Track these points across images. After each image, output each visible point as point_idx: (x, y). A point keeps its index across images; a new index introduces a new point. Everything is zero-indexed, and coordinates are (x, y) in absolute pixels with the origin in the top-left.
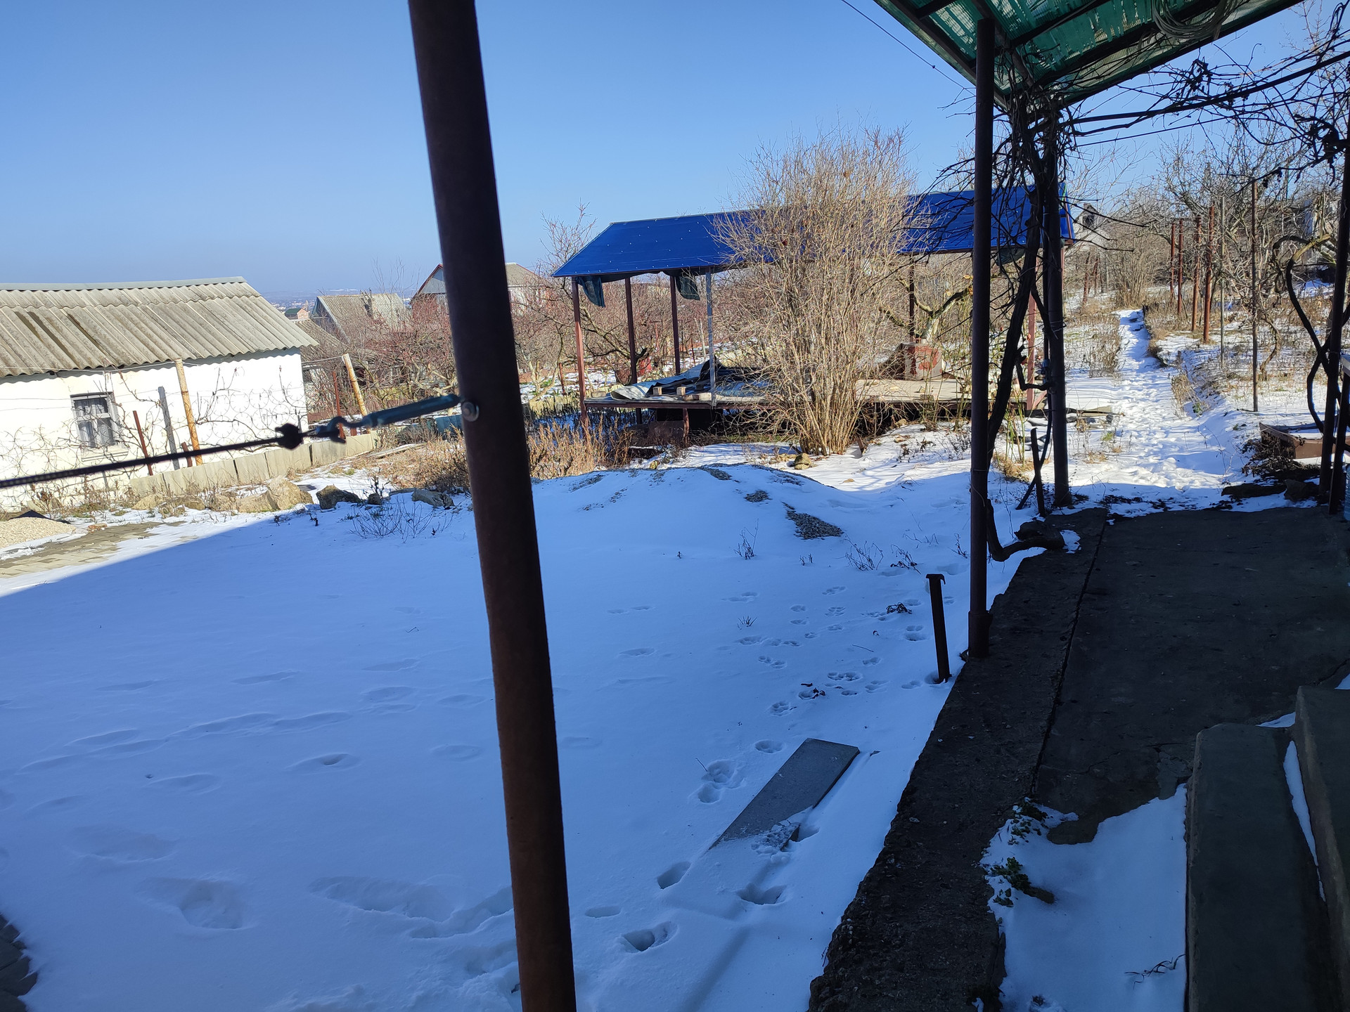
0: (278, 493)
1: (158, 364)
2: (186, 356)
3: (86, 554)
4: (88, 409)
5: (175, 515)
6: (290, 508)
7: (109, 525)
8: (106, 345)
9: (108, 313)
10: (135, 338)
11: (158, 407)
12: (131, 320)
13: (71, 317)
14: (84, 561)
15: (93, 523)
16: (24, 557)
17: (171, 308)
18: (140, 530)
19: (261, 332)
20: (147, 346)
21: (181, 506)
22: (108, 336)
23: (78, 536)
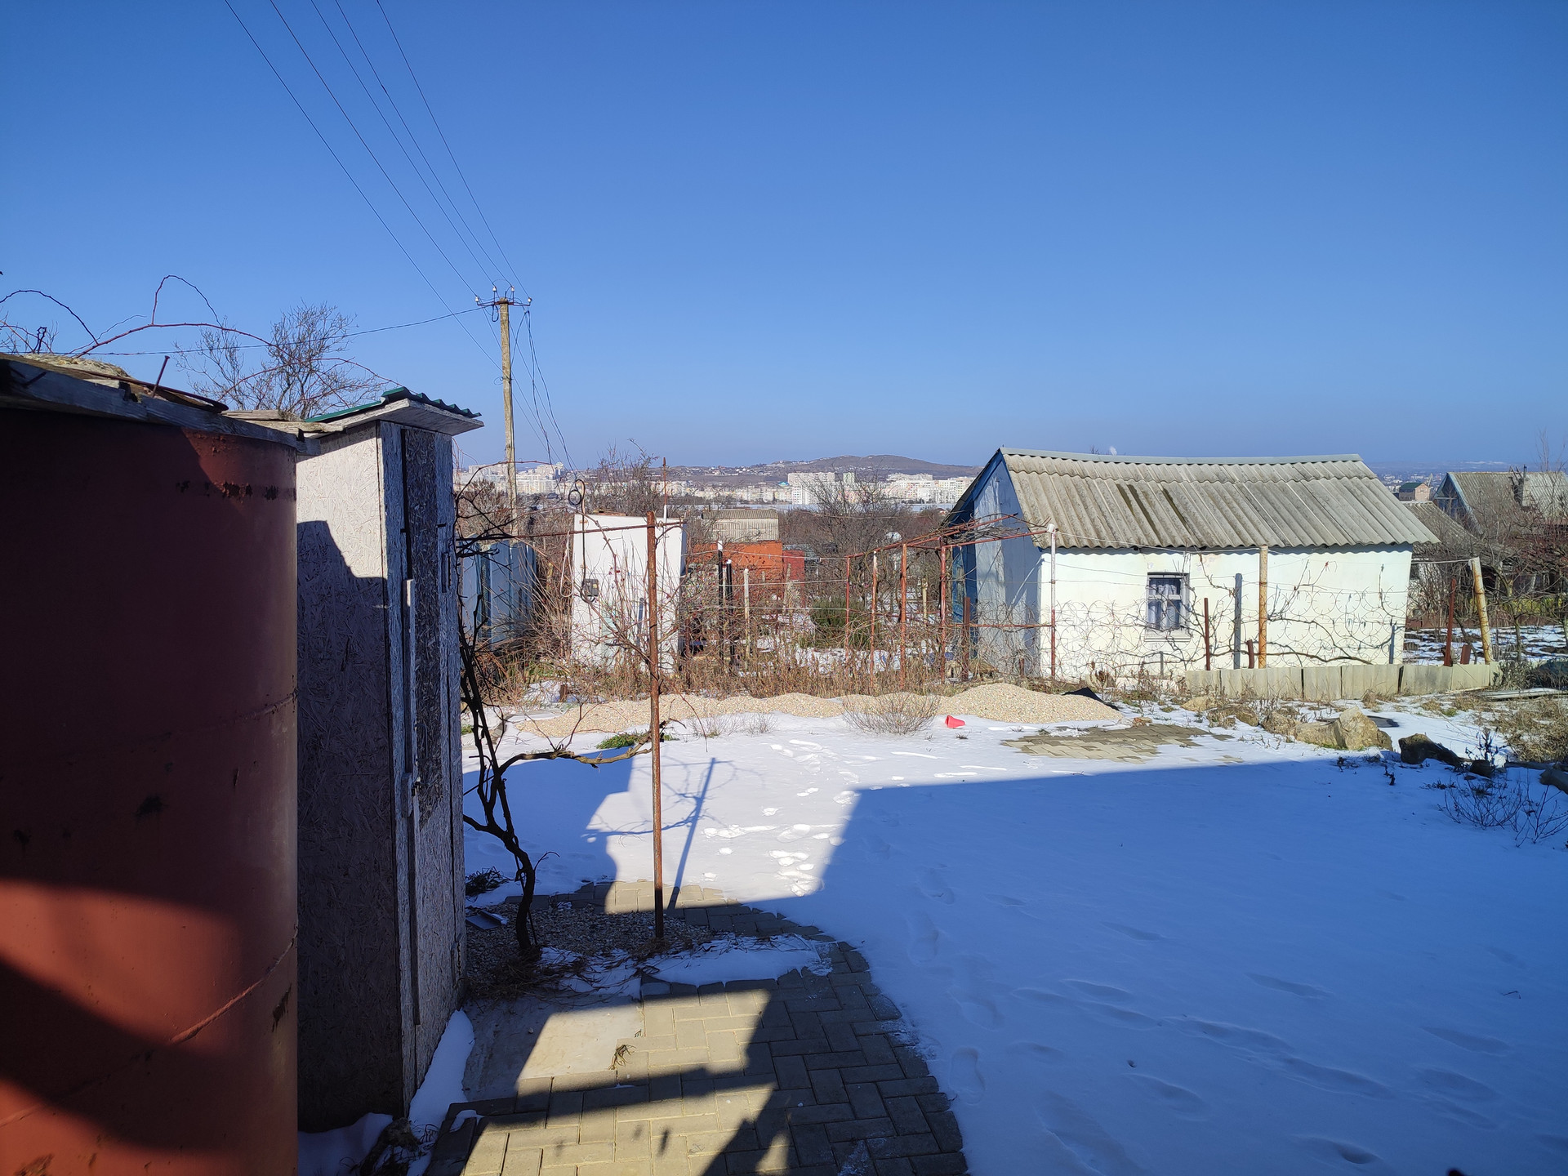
0: (1349, 728)
1: (1241, 549)
2: (1274, 542)
3: (1126, 751)
4: (1161, 588)
5: (1223, 726)
6: (1361, 750)
7: (1155, 722)
8: (1192, 523)
9: (1202, 489)
10: (1224, 518)
11: (1232, 596)
12: (1224, 498)
13: (1166, 492)
14: (1122, 758)
15: (1139, 715)
16: (1070, 738)
17: (1269, 488)
18: (1184, 735)
19: (1367, 521)
20: (1234, 527)
21: (1232, 716)
22: (1197, 515)
23: (1123, 727)
